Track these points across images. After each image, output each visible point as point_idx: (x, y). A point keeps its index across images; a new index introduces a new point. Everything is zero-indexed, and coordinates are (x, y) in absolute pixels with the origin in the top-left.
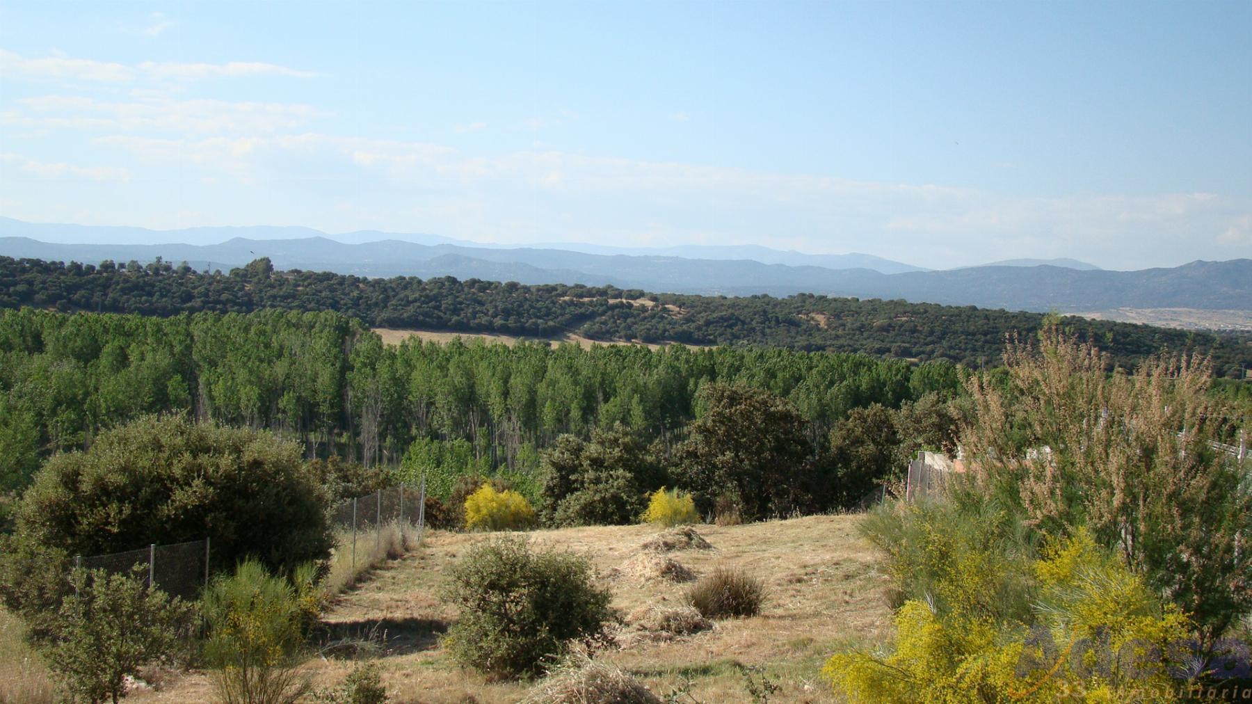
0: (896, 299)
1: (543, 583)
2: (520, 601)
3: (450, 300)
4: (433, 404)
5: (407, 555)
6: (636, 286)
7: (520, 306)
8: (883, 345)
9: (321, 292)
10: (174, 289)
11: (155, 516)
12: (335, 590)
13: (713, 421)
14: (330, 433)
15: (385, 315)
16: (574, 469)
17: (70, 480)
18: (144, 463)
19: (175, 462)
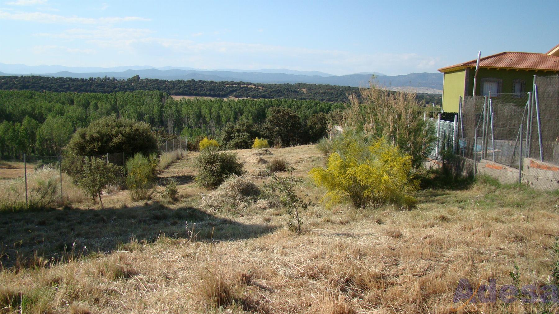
0: (326, 84)
1: (223, 161)
2: (216, 167)
3: (193, 86)
4: (189, 117)
5: (182, 159)
6: (249, 81)
7: (215, 88)
8: (323, 98)
9: (154, 85)
10: (111, 85)
11: (108, 146)
12: (162, 168)
13: (273, 118)
14: (159, 127)
15: (174, 91)
16: (232, 133)
17: (83, 136)
18: (104, 131)
19: (113, 130)
